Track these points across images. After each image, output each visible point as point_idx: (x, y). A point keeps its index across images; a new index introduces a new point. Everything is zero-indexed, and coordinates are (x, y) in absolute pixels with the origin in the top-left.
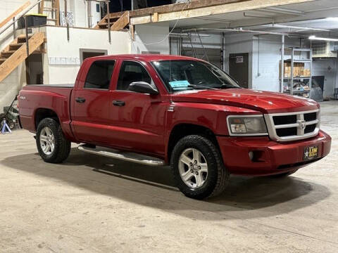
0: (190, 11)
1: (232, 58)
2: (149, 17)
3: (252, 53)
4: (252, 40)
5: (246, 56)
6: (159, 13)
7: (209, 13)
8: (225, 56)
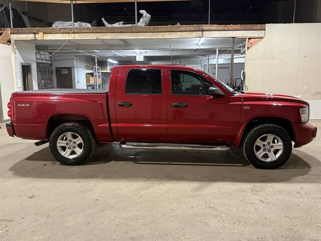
0: (77, 34)
1: (59, 70)
2: (33, 35)
3: (74, 67)
4: (73, 59)
5: (70, 69)
6: (44, 33)
7: (95, 38)
8: (54, 68)
